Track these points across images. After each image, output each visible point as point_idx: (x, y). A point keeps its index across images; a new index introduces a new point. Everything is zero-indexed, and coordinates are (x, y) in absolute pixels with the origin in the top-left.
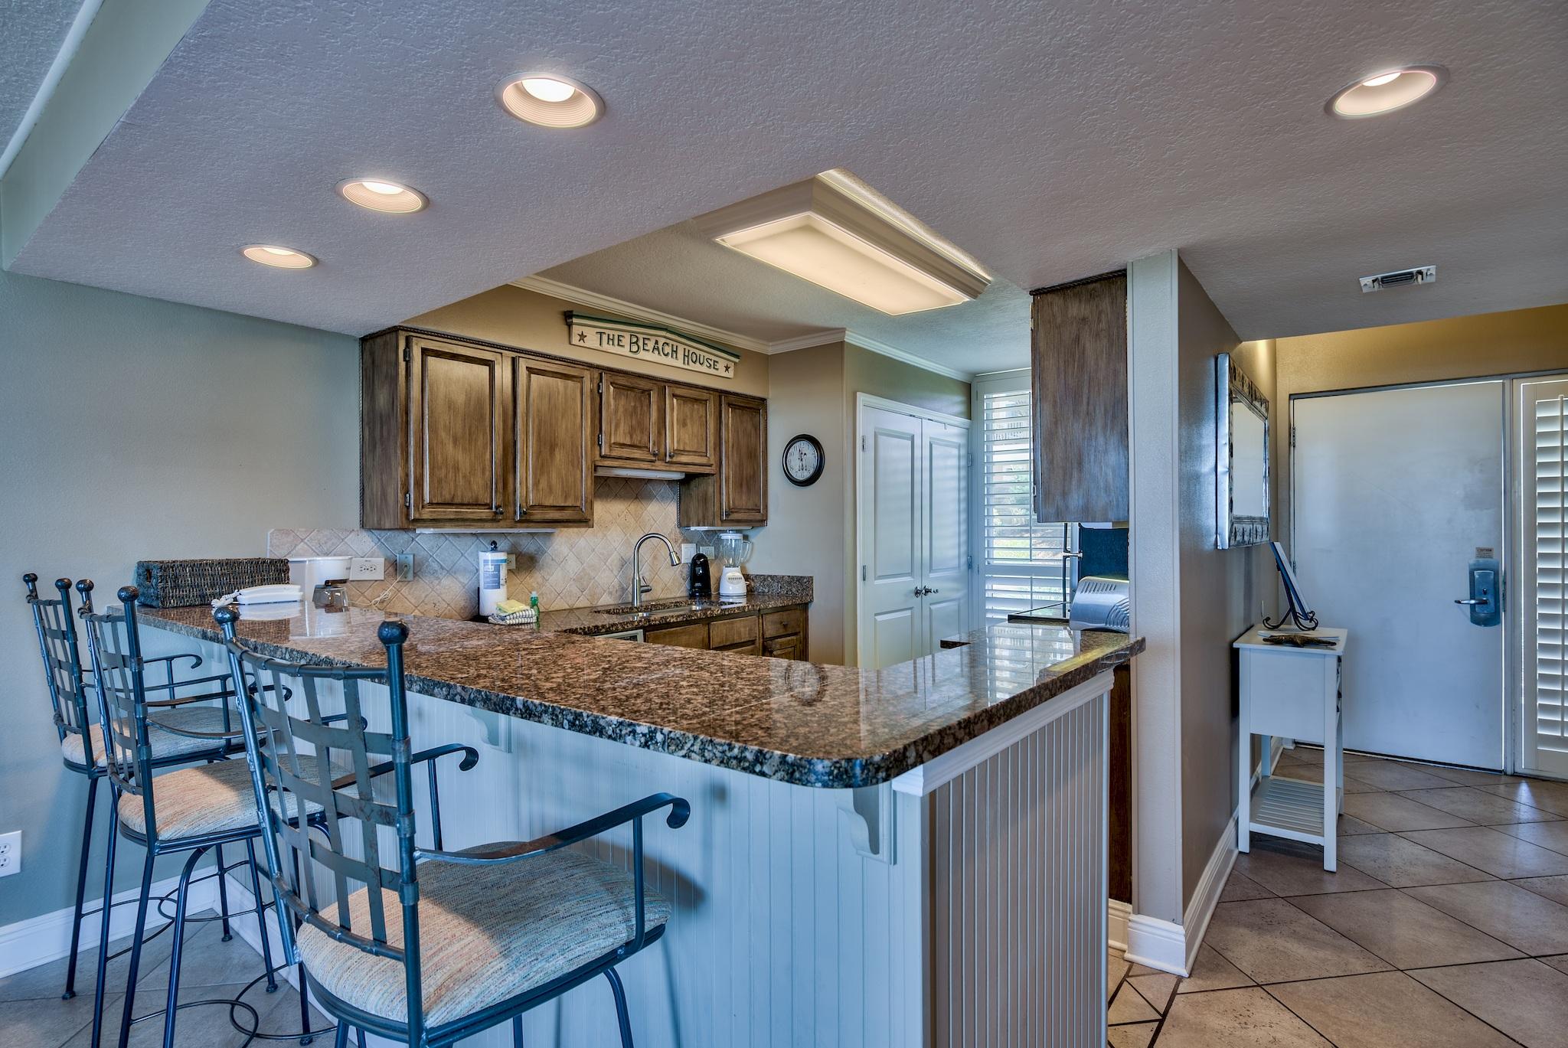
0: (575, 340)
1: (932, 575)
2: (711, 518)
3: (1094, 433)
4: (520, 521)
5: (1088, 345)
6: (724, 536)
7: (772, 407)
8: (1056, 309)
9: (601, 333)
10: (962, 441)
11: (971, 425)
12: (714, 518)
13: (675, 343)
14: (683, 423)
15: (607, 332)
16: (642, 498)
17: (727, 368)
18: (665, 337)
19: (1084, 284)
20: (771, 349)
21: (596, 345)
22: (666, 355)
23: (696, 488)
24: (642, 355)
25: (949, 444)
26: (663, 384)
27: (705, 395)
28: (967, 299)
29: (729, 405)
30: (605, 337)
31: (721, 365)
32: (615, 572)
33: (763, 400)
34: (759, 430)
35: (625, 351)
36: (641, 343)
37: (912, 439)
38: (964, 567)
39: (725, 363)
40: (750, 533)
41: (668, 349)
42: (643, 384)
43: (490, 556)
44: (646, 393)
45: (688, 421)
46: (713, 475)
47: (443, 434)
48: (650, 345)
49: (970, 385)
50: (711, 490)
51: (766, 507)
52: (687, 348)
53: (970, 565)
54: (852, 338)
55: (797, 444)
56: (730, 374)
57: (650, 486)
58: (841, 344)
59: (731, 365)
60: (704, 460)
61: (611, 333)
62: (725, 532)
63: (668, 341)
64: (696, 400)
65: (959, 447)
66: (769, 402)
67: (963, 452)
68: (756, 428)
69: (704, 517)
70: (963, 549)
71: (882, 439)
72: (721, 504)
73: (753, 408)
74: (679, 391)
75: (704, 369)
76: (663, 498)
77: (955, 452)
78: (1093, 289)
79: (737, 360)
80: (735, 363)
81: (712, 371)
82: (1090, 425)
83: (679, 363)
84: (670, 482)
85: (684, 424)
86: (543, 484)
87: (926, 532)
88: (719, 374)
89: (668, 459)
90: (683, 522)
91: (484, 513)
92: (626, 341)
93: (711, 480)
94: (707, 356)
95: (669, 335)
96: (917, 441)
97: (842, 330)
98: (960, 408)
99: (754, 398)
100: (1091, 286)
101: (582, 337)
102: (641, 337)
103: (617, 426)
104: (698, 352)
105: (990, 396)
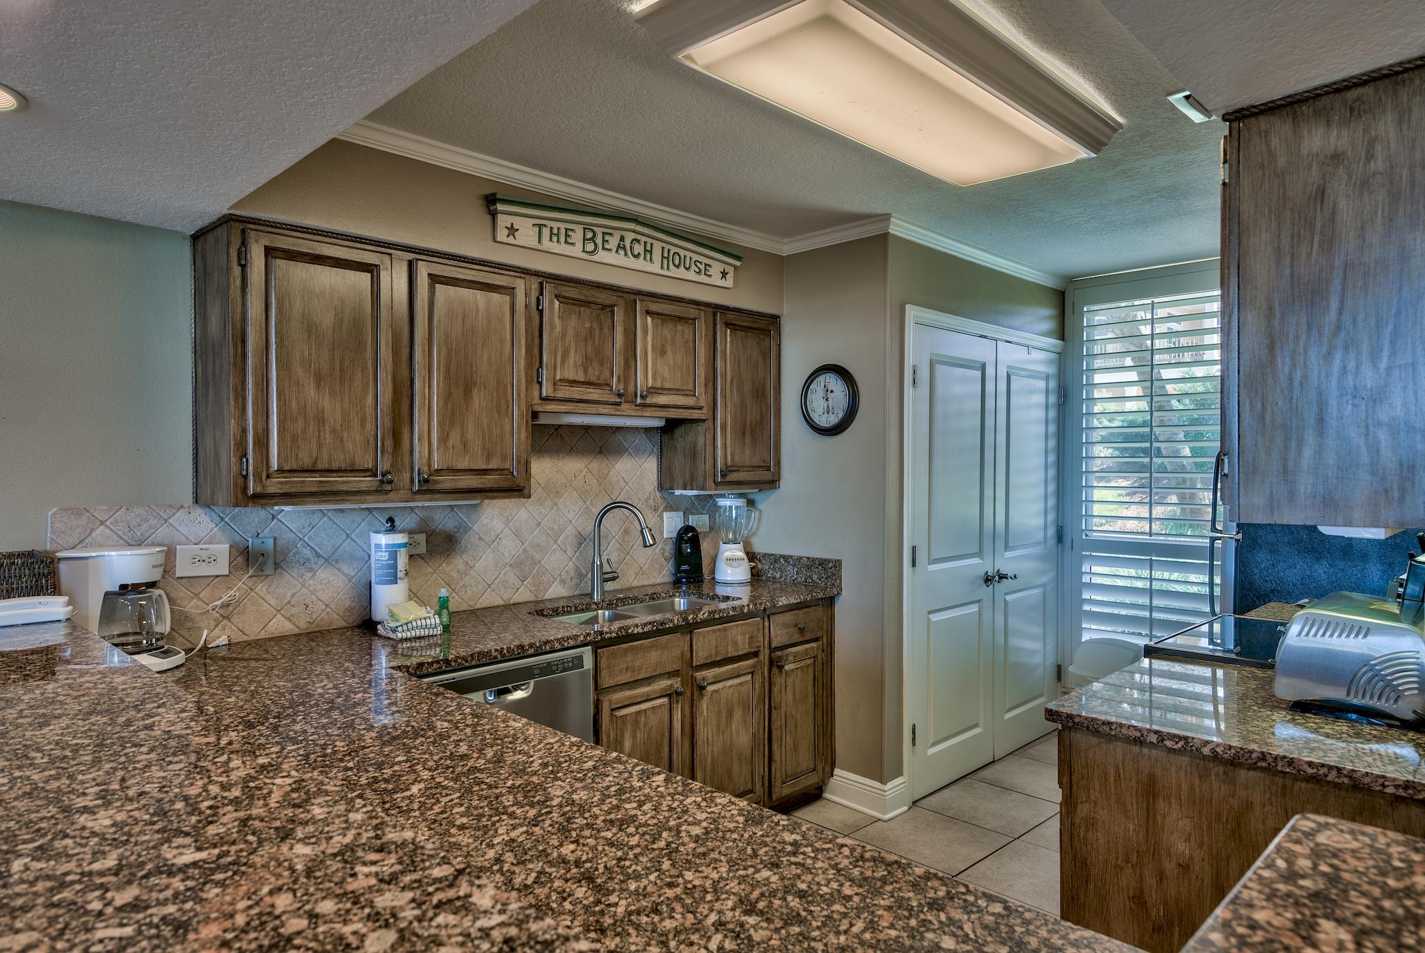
0: (502, 235)
1: (1008, 554)
2: (701, 479)
3: (1351, 365)
4: (419, 492)
5: (1342, 203)
6: (722, 502)
7: (788, 327)
8: (1275, 142)
9: (540, 226)
10: (1052, 370)
11: (1064, 348)
12: (705, 480)
13: (649, 241)
14: (661, 351)
15: (549, 223)
16: (608, 453)
17: (724, 274)
18: (634, 231)
19: (1338, 91)
20: (787, 248)
21: (533, 242)
22: (637, 256)
23: (681, 439)
24: (602, 256)
25: (1033, 375)
26: (632, 296)
27: (692, 312)
28: (1083, 153)
29: (727, 325)
30: (546, 232)
31: (716, 269)
32: (570, 553)
33: (775, 319)
34: (771, 359)
35: (577, 251)
36: (599, 240)
37: (983, 368)
38: (1052, 542)
39: (720, 267)
40: (758, 497)
41: (638, 249)
42: (603, 298)
43: (383, 539)
44: (609, 309)
45: (668, 348)
46: (704, 421)
47: (299, 371)
48: (613, 242)
49: (1063, 293)
50: (701, 441)
51: (778, 463)
52: (667, 247)
53: (1060, 538)
54: (900, 228)
55: (821, 379)
56: (729, 282)
57: (619, 436)
58: (884, 237)
59: (730, 270)
60: (690, 401)
61: (555, 225)
62: (723, 496)
63: (639, 237)
64: (680, 319)
65: (1047, 378)
67: (1053, 384)
68: (765, 356)
69: (692, 479)
70: (1051, 517)
71: (941, 370)
72: (715, 460)
73: (761, 329)
74: (655, 307)
75: (691, 275)
76: (638, 452)
77: (1041, 384)
78: (1358, 99)
79: (738, 263)
80: (735, 267)
81: (702, 278)
82: (1346, 348)
83: (655, 268)
84: (647, 430)
85: (663, 352)
86: (455, 438)
87: (1001, 493)
88: (713, 282)
89: (639, 401)
90: (666, 482)
91: (366, 482)
92: (577, 236)
93: (701, 428)
94: (695, 257)
95: (639, 228)
96: (990, 371)
97: (886, 217)
98: (1048, 325)
99: (762, 315)
100: (1352, 95)
101: (512, 230)
102: (599, 231)
103: (565, 355)
104: (682, 253)
105: (1092, 308)
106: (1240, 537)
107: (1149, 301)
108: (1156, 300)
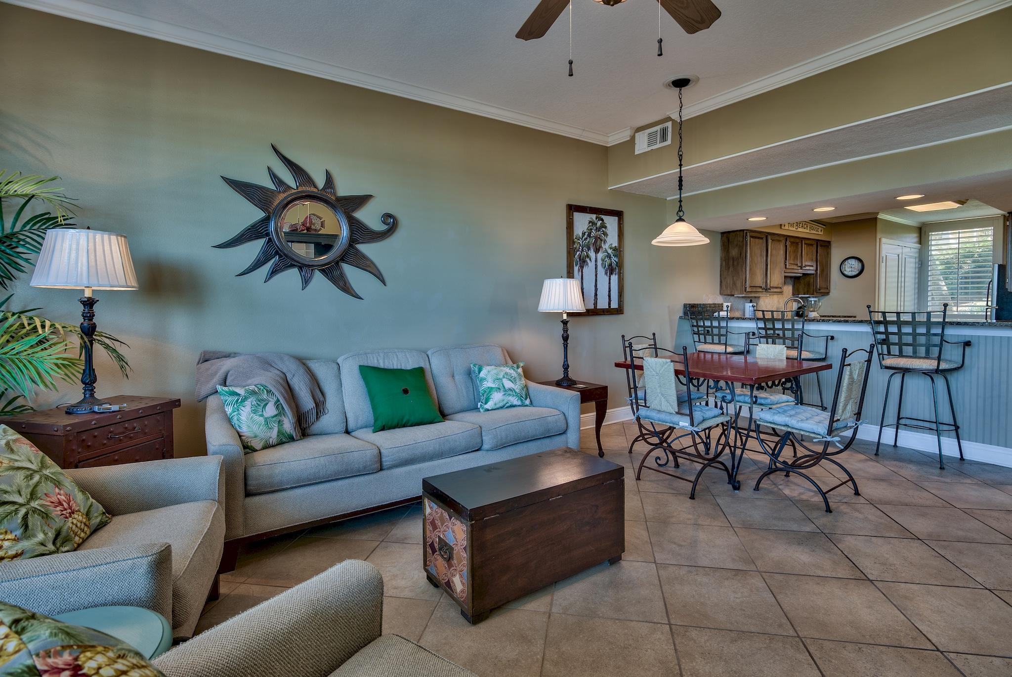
0: (783, 227)
6: (810, 299)
7: (833, 245)
10: (917, 255)
11: (921, 247)
12: (814, 291)
13: (808, 223)
14: (807, 255)
15: (791, 222)
17: (821, 231)
21: (788, 228)
22: (805, 228)
23: (803, 280)
24: (800, 230)
25: (911, 257)
26: (802, 239)
27: (814, 242)
29: (820, 245)
30: (790, 225)
31: (819, 230)
33: (829, 242)
35: (794, 229)
37: (898, 255)
39: (820, 229)
40: (821, 298)
41: (805, 226)
42: (797, 240)
44: (797, 243)
45: (809, 253)
46: (814, 274)
48: (801, 225)
49: (921, 228)
50: (812, 280)
51: (830, 287)
52: (811, 225)
54: (882, 216)
55: (849, 261)
56: (822, 233)
58: (876, 219)
59: (823, 229)
60: (813, 268)
62: (810, 297)
64: (811, 245)
65: (916, 258)
66: (831, 242)
67: (917, 260)
68: (828, 254)
69: (808, 291)
72: (817, 286)
73: (826, 245)
74: (807, 242)
75: (815, 232)
77: (914, 261)
79: (825, 227)
81: (817, 233)
83: (808, 231)
85: (808, 255)
86: (774, 279)
88: (818, 234)
89: (803, 268)
90: (795, 293)
91: (761, 289)
92: (795, 225)
93: (812, 276)
94: (817, 227)
96: (900, 256)
97: (878, 213)
98: (916, 240)
99: (827, 242)
102: (799, 223)
103: (791, 257)
104: (814, 226)
105: (933, 233)
106: (997, 307)
107: (958, 231)
108: (960, 231)
